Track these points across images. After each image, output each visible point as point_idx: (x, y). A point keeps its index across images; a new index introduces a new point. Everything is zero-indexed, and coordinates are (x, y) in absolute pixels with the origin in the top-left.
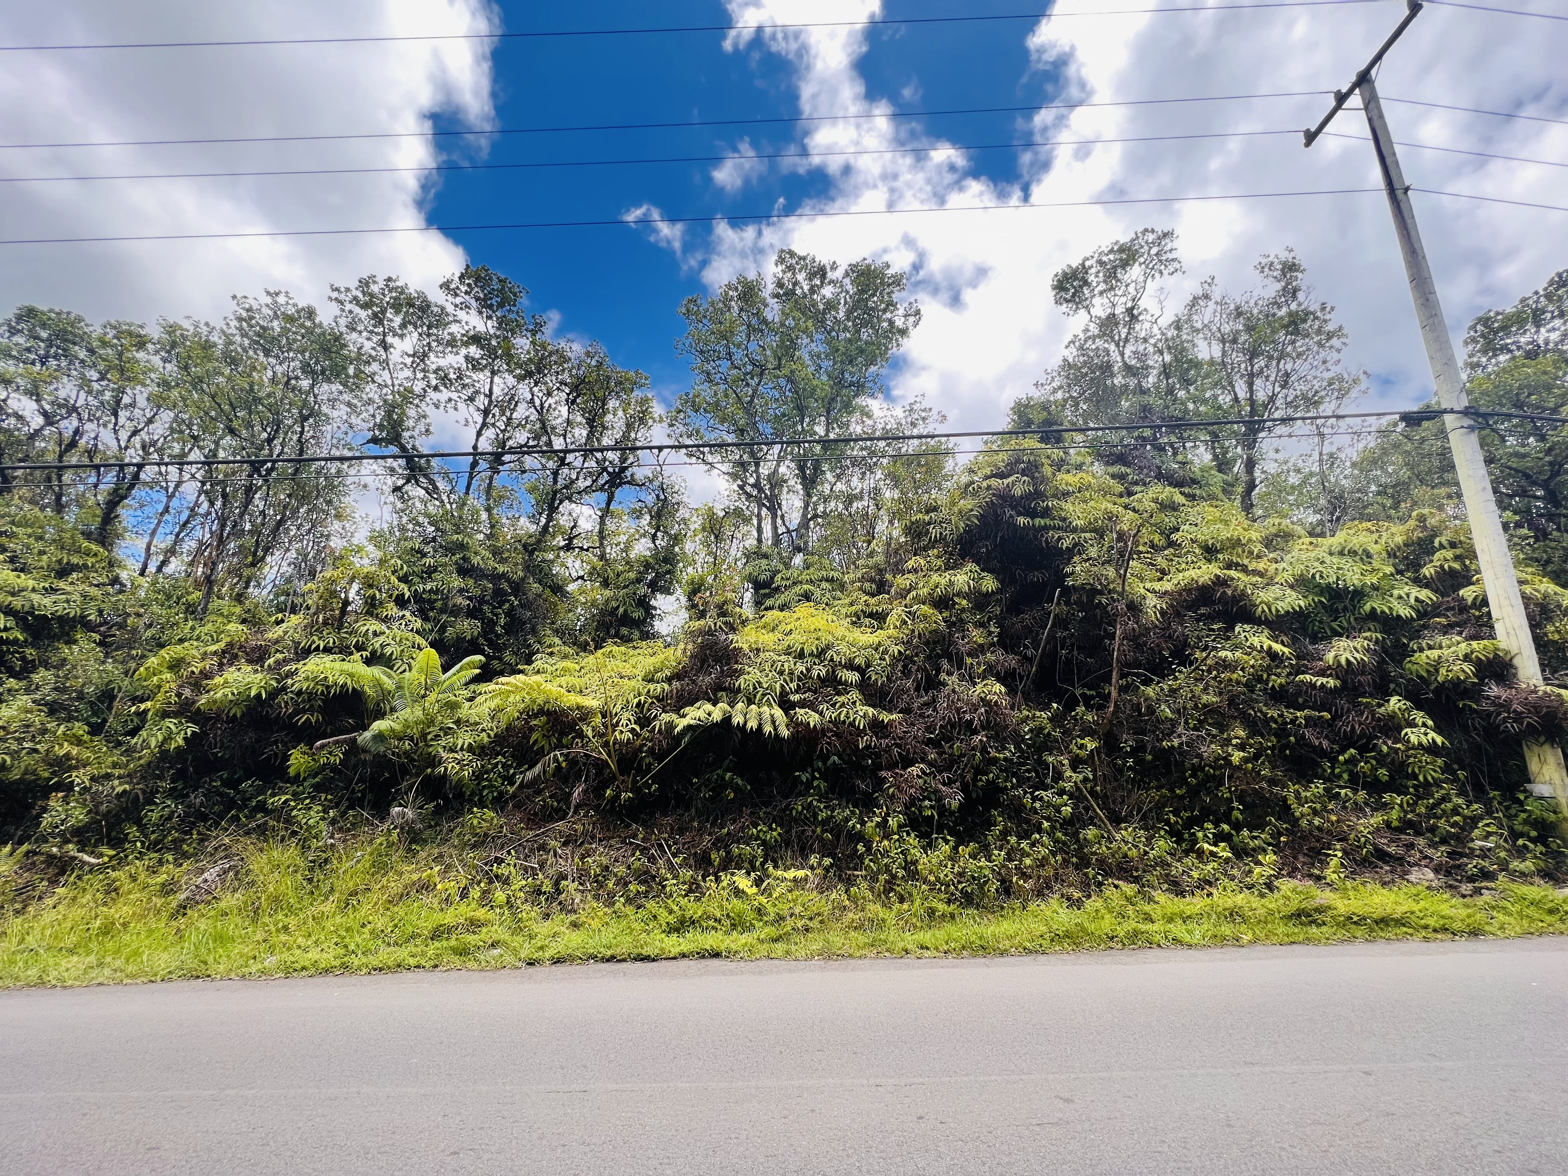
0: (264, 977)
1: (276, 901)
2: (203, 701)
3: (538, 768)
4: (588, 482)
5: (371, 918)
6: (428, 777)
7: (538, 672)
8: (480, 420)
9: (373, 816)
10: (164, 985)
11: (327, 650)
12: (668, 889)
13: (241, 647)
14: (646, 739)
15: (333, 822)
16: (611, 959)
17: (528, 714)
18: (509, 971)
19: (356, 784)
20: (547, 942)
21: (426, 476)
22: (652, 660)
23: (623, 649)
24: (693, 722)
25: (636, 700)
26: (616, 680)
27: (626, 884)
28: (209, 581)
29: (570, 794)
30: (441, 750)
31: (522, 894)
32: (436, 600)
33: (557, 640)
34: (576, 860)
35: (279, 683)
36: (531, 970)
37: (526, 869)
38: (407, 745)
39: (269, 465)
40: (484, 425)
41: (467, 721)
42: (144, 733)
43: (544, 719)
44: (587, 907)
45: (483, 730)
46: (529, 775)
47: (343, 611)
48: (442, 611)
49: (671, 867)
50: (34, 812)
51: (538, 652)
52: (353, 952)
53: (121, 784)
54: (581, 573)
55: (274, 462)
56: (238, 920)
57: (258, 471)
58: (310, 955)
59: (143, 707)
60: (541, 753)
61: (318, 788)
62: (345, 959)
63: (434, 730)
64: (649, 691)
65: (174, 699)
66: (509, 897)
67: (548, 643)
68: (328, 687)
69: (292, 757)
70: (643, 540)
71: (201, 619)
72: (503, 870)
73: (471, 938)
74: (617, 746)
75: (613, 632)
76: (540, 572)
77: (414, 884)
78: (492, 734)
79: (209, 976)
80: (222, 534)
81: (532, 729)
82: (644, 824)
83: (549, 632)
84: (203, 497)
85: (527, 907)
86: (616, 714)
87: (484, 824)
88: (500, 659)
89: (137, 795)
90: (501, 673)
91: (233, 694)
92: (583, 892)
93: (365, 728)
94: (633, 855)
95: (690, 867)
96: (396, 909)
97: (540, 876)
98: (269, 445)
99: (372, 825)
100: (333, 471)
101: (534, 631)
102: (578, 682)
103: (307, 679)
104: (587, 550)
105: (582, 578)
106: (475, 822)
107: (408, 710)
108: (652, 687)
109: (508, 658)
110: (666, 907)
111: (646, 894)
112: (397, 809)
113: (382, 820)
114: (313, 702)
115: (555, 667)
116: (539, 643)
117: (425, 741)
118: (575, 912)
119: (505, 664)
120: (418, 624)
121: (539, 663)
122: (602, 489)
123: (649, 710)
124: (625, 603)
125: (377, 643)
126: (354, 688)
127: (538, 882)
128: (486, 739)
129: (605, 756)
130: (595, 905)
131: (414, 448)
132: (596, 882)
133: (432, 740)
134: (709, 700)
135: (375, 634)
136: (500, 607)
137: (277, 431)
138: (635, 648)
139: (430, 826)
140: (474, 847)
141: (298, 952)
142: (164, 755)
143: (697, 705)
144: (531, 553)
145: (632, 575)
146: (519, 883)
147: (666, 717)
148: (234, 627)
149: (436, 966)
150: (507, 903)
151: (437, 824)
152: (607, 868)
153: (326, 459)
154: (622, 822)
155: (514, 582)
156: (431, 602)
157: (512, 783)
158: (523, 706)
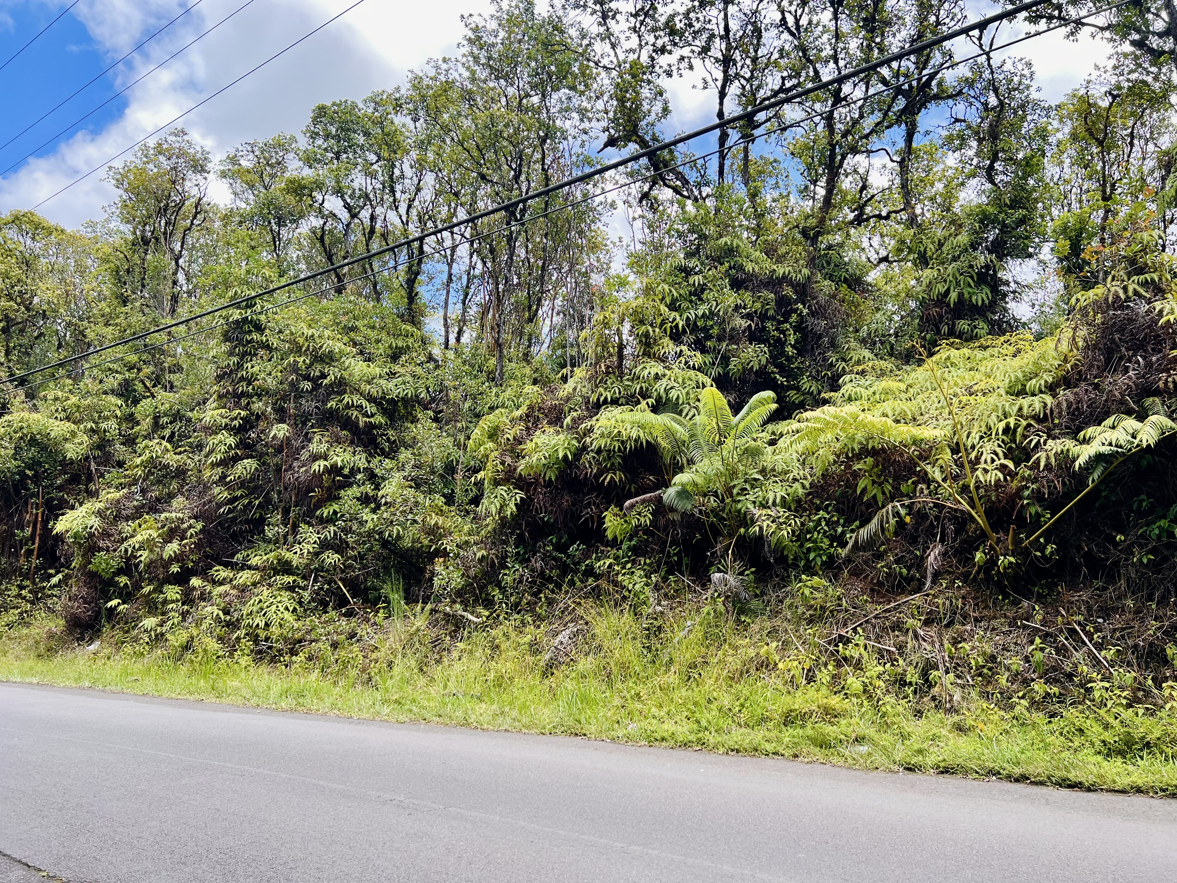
0: (630, 743)
1: (624, 666)
2: (522, 467)
3: (874, 524)
4: (877, 117)
5: (715, 694)
6: (742, 538)
7: (850, 399)
8: (719, 75)
9: (694, 582)
10: (551, 737)
11: (615, 402)
12: (1097, 694)
13: (540, 409)
14: (1028, 479)
15: (657, 588)
16: (1022, 779)
17: (847, 457)
18: (884, 775)
19: (670, 547)
20: (925, 746)
21: (673, 170)
22: (1017, 362)
23: (966, 351)
24: (1106, 450)
25: (1002, 425)
26: (964, 399)
27: (1026, 682)
28: (499, 345)
29: (923, 559)
30: (751, 506)
31: (881, 683)
32: (712, 327)
33: (867, 353)
34: (947, 645)
35: (579, 442)
36: (911, 776)
37: (880, 652)
38: (713, 502)
39: (521, 206)
40: (727, 80)
41: (773, 470)
42: (485, 501)
43: (870, 460)
44: (973, 706)
45: (795, 480)
46: (864, 533)
47: (621, 357)
48: (720, 339)
49: (1096, 663)
50: (427, 576)
51: (844, 372)
52: (706, 729)
53: (479, 549)
54: (883, 253)
55: (524, 201)
56: (595, 683)
57: (513, 214)
58: (665, 726)
59: (479, 477)
60: (873, 507)
61: (637, 551)
62: (700, 735)
63: (738, 482)
64: (1020, 409)
65: (500, 467)
66: (865, 685)
67: (856, 358)
68: (623, 442)
69: (607, 520)
70: (974, 182)
71: (501, 385)
72: (851, 651)
73: (829, 729)
74: (982, 491)
75: (945, 329)
76: (829, 264)
77: (751, 660)
78: (807, 484)
79: (585, 735)
80: (498, 293)
81: (856, 475)
82: (1041, 599)
83: (853, 344)
84: (475, 256)
85: (889, 699)
86: (973, 447)
87: (817, 595)
88: (798, 389)
89: (492, 559)
90: (802, 406)
91: (545, 458)
92: (963, 687)
93: (667, 484)
94: (1032, 642)
95: (1129, 664)
96: (740, 687)
97: (901, 662)
98: (517, 183)
99: (695, 591)
100: (579, 196)
101: (833, 345)
102: (909, 408)
103: (602, 435)
104: (887, 218)
105: (885, 259)
106: (807, 592)
107: (706, 461)
108: (1025, 402)
109: (806, 386)
110: (1097, 720)
111: (1061, 699)
112: (718, 575)
113: (704, 586)
114: (613, 460)
115: (872, 390)
116: (844, 360)
117: (732, 496)
118: (957, 711)
119: (804, 394)
120: (698, 358)
121: (848, 386)
122: (898, 121)
123: (1025, 437)
124: (958, 284)
125: (660, 386)
126: (647, 441)
127: (900, 670)
128: (801, 491)
129: (965, 506)
130: (985, 705)
131: (655, 139)
132: (980, 675)
133: (738, 494)
134: (1129, 412)
135: (657, 377)
136: (786, 321)
137: (520, 165)
138: (985, 348)
139: (756, 596)
140: (811, 621)
141: (655, 721)
142: (503, 522)
143: (1109, 421)
144: (814, 240)
145: (963, 238)
146: (874, 669)
147: (1055, 446)
148: (529, 389)
149: (796, 756)
150: (865, 691)
151: (763, 593)
152: (993, 658)
153: (569, 183)
154: (1006, 596)
155: (798, 284)
156: (705, 329)
157: (843, 544)
158: (838, 445)
